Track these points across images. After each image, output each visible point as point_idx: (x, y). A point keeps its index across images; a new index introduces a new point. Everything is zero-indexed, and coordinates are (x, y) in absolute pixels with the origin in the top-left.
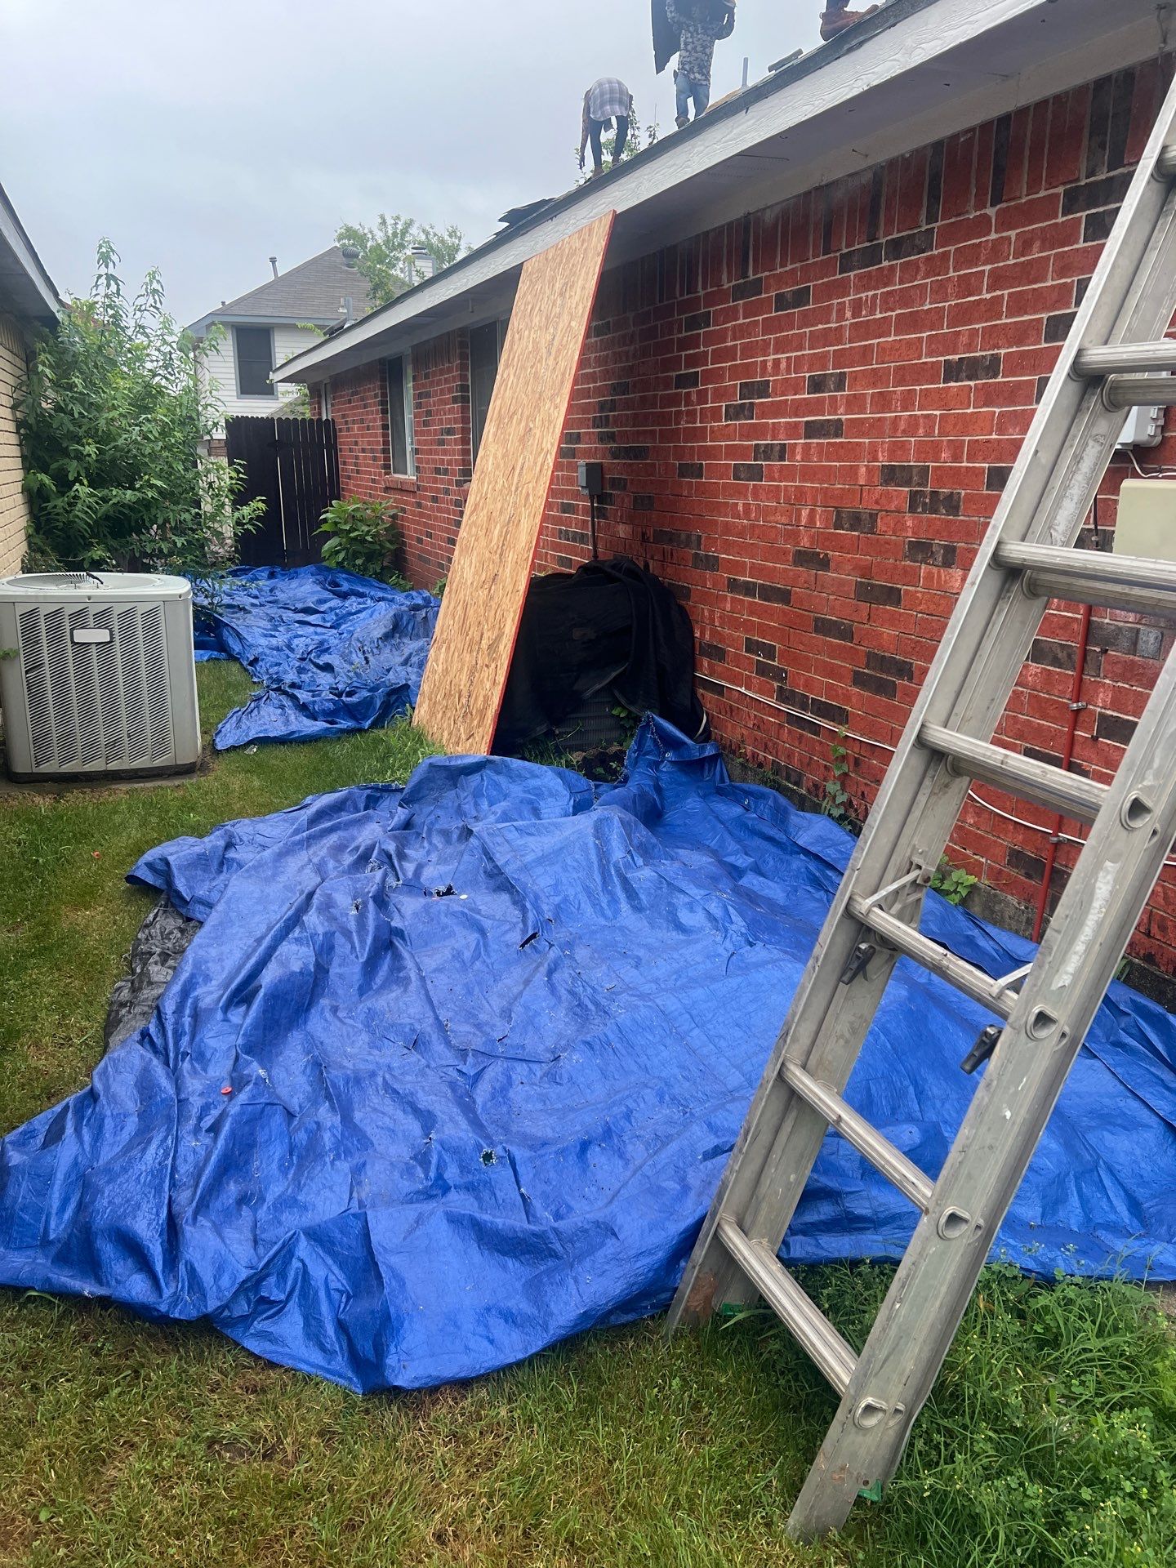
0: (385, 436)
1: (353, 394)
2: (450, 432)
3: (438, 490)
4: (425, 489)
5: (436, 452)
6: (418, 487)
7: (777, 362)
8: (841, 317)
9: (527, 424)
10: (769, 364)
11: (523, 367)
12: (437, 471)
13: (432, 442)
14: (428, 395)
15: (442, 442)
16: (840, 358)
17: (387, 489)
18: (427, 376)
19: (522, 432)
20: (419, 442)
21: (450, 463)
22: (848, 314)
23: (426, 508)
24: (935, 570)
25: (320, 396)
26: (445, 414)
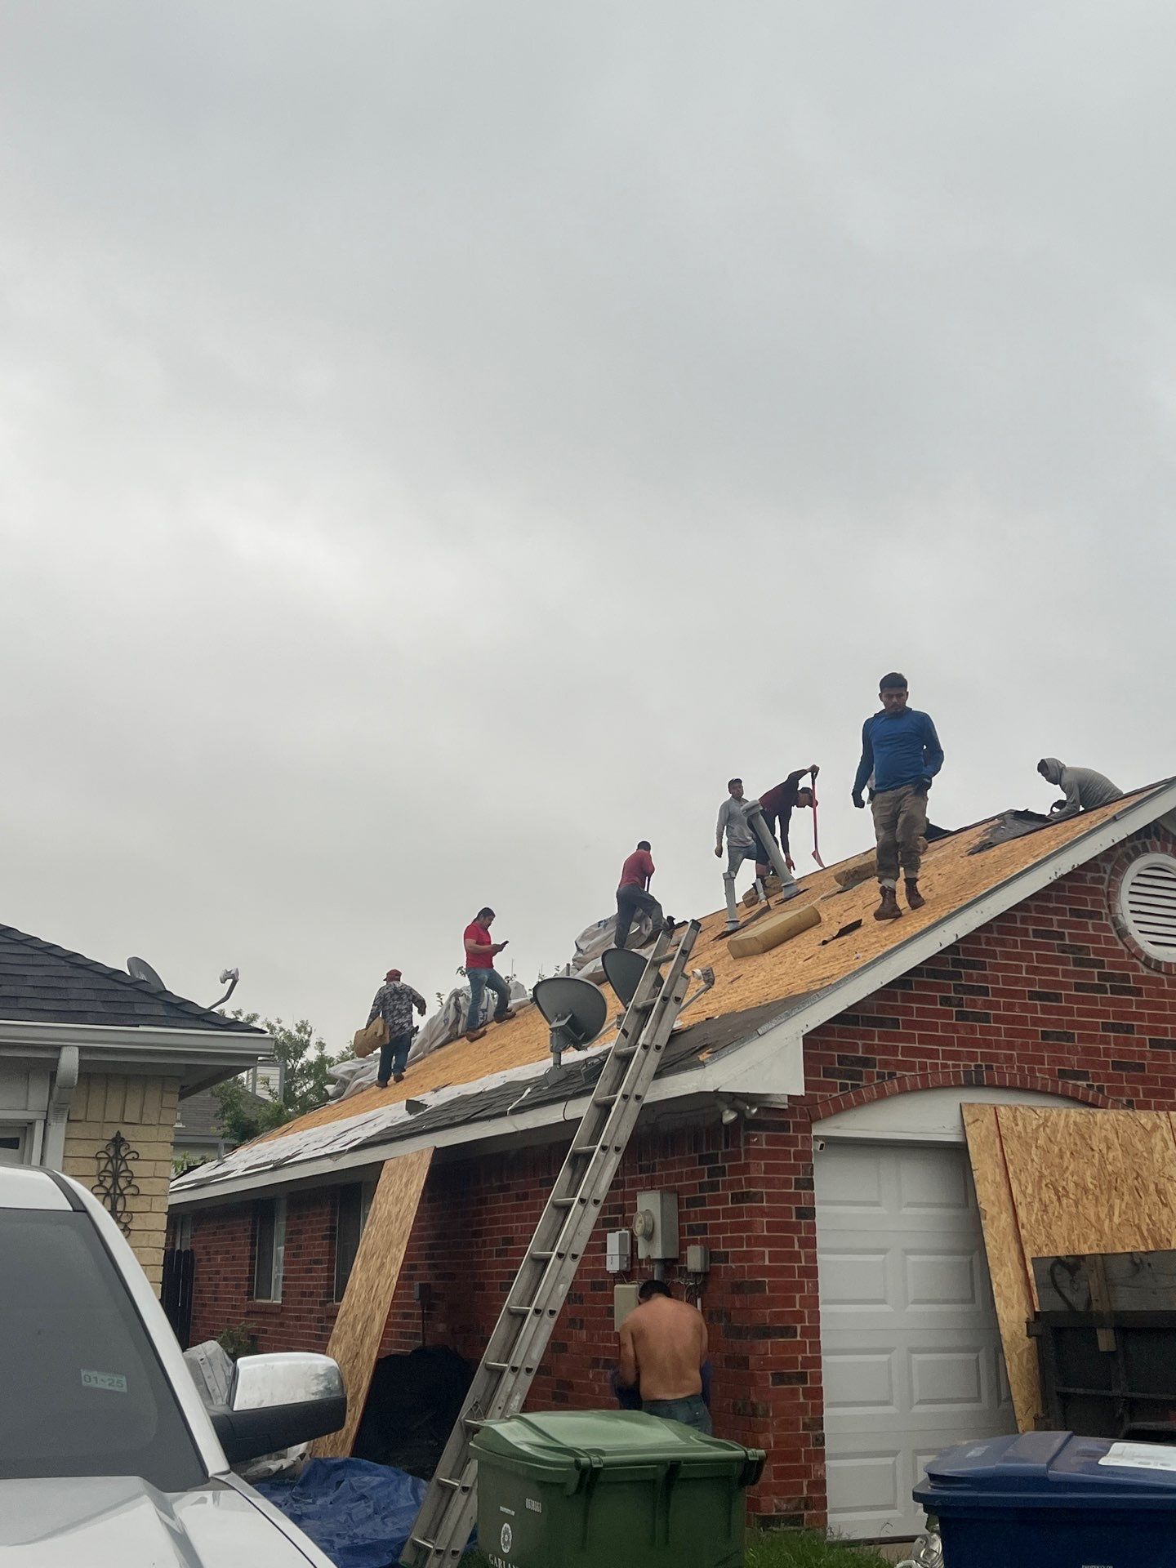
0: (252, 1265)
1: (219, 1227)
2: (317, 1262)
5: (303, 1279)
7: (517, 1228)
9: (382, 1260)
11: (381, 1226)
13: (300, 1271)
14: (299, 1232)
15: (309, 1271)
17: (248, 1314)
18: (299, 1218)
19: (378, 1265)
20: (287, 1271)
24: (578, 1332)
25: (175, 1228)
26: (314, 1248)
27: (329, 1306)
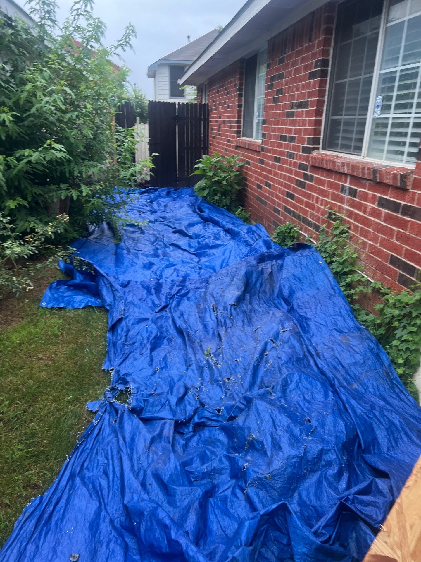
0: (239, 112)
1: (220, 87)
2: (300, 105)
3: (282, 153)
4: (269, 151)
5: (284, 123)
6: (263, 149)
12: (283, 138)
13: (280, 115)
14: (281, 77)
15: (291, 115)
17: (237, 147)
18: (281, 61)
20: (267, 115)
21: (298, 132)
23: (268, 164)
25: (202, 92)
26: (297, 90)
27: (315, 153)
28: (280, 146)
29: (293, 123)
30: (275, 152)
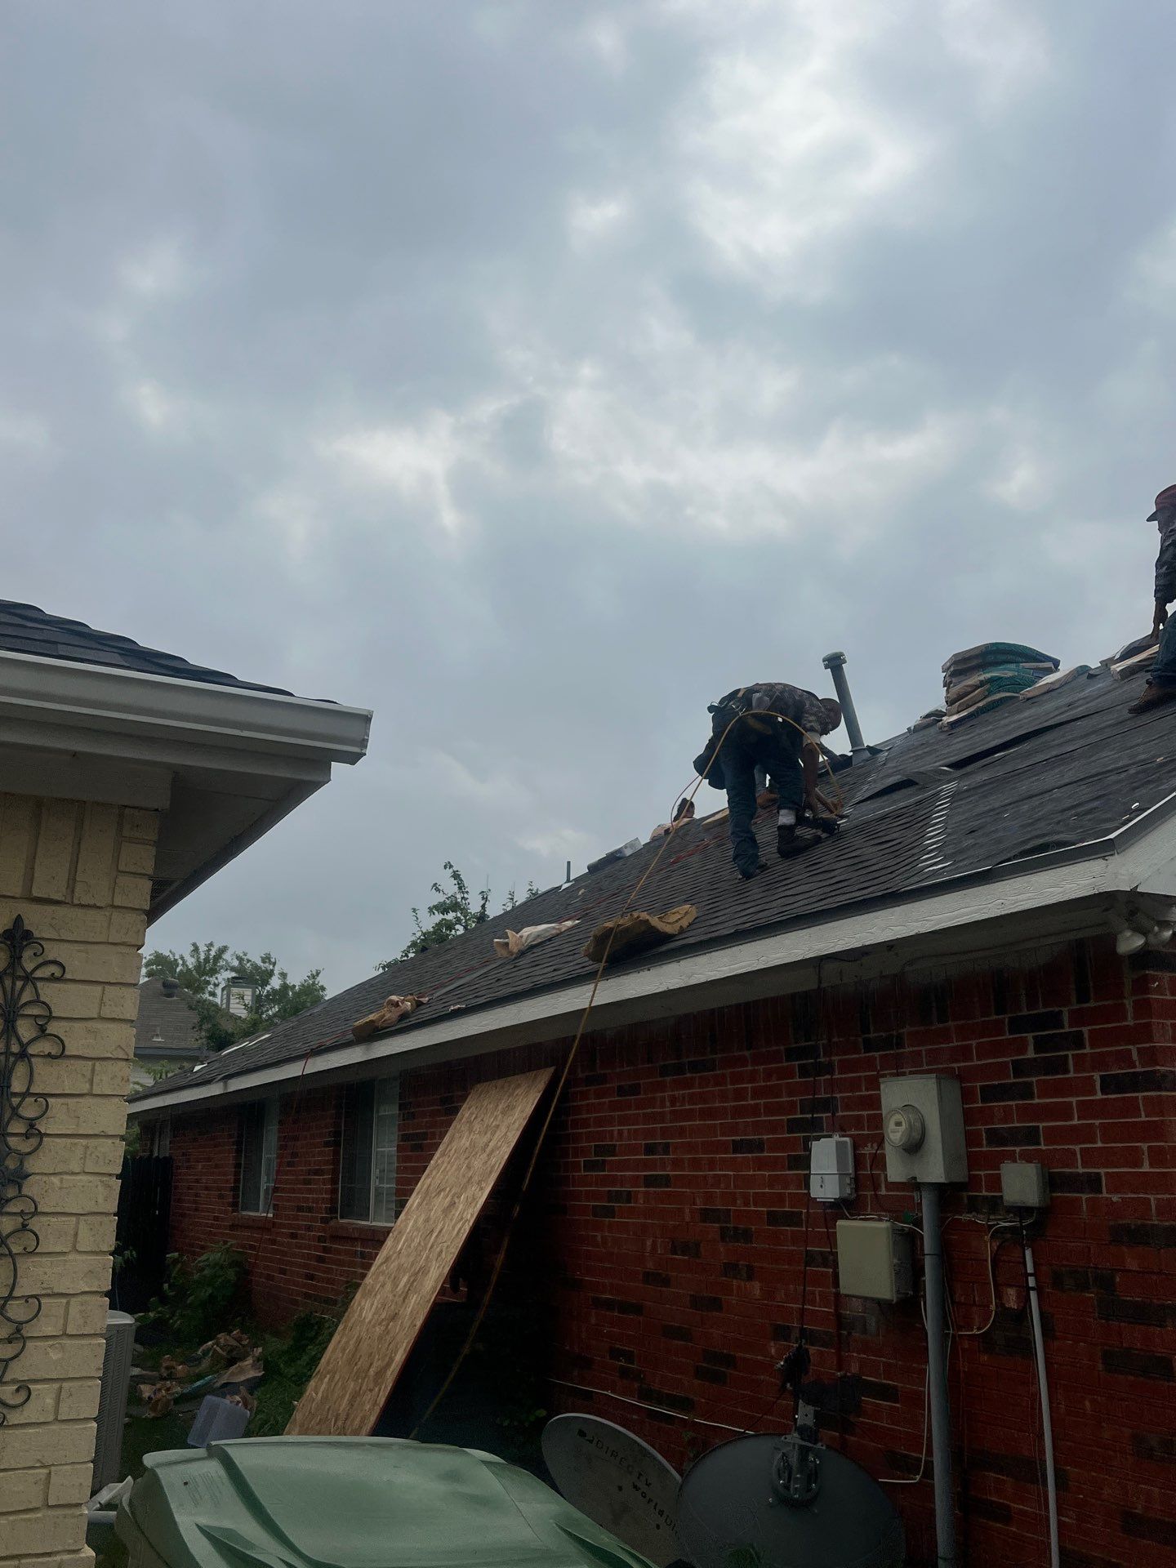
1: (200, 1134)
4: (283, 1226)
6: (274, 1223)
7: (620, 1133)
8: (663, 1105)
10: (616, 1133)
12: (300, 1209)
13: (295, 1182)
15: (308, 1182)
16: (665, 1132)
17: (233, 1227)
18: (295, 1122)
21: (315, 1201)
22: (668, 1104)
23: (281, 1244)
24: (743, 1283)
25: (153, 1133)
26: (314, 1156)
27: (332, 1223)
28: (296, 1218)
29: (310, 1191)
30: (290, 1226)
